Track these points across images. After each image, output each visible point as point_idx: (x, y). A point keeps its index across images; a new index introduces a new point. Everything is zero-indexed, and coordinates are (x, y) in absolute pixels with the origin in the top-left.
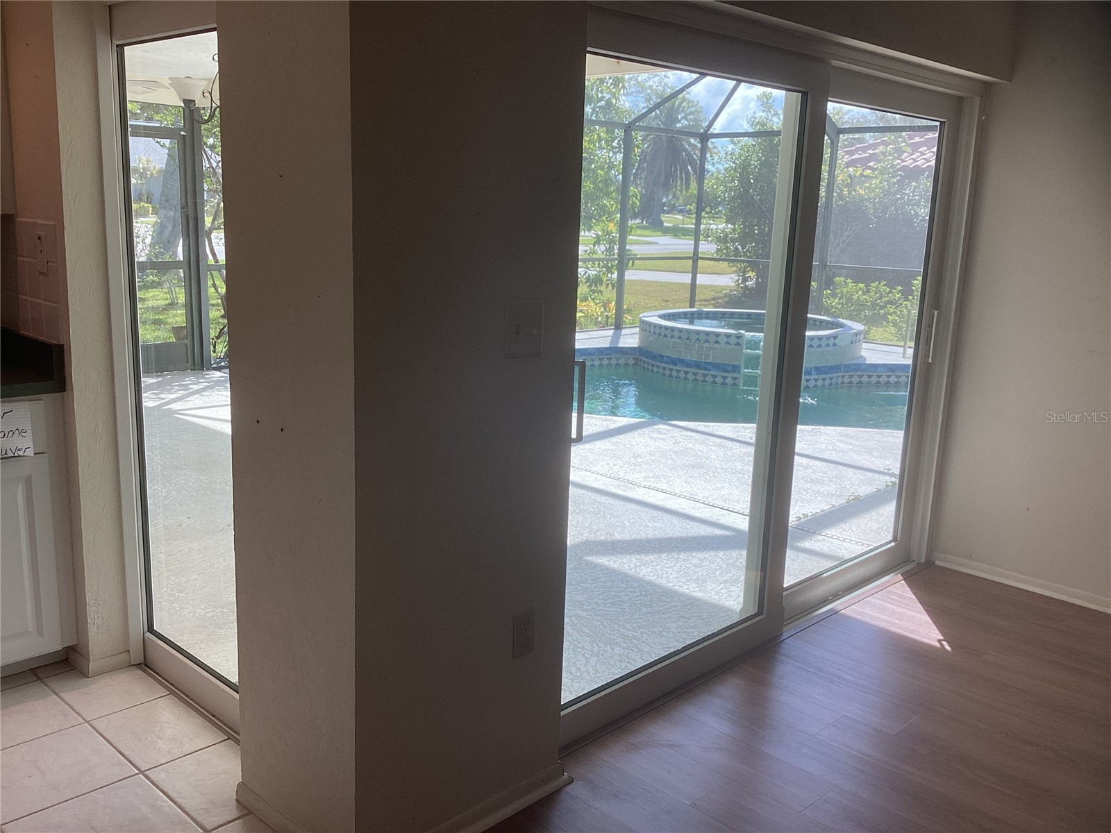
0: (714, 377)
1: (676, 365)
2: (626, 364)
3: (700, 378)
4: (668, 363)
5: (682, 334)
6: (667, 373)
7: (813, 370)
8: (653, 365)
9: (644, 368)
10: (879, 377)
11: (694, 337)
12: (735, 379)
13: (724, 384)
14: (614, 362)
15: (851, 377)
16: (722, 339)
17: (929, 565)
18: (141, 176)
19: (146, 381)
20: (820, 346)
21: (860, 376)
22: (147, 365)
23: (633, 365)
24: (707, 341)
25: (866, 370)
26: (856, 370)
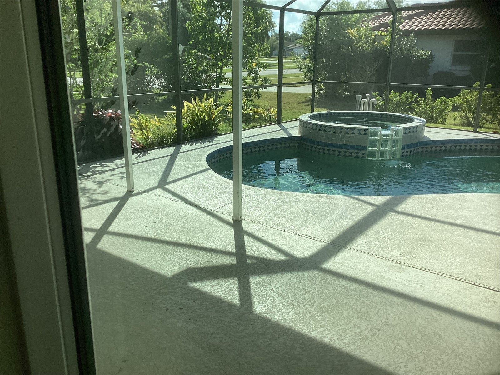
0: (351, 153)
1: (327, 147)
2: (294, 146)
3: (342, 154)
4: (322, 146)
5: (331, 129)
6: (321, 151)
7: (406, 146)
8: (312, 147)
9: (305, 148)
10: (436, 147)
11: (338, 131)
12: (363, 154)
13: (357, 157)
14: (287, 145)
15: (422, 148)
16: (356, 132)
20: (410, 132)
21: (427, 148)
23: (298, 146)
24: (347, 133)
25: (430, 144)
26: (426, 145)
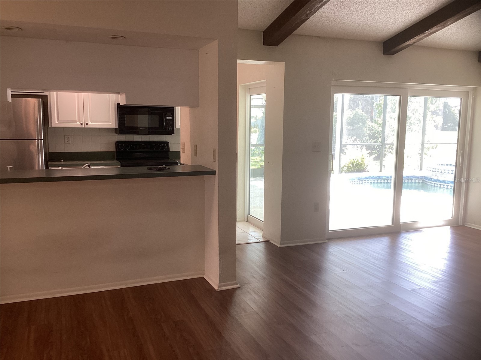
1: (437, 182)
2: (419, 182)
4: (434, 181)
6: (433, 185)
8: (428, 182)
14: (413, 181)
17: (463, 226)
18: (256, 119)
19: (251, 179)
22: (251, 175)
23: (421, 182)
